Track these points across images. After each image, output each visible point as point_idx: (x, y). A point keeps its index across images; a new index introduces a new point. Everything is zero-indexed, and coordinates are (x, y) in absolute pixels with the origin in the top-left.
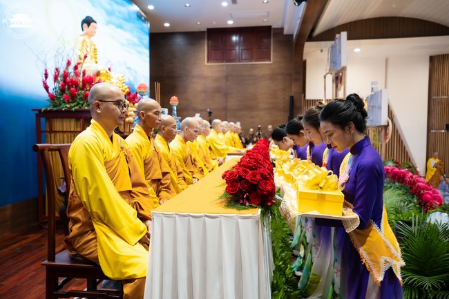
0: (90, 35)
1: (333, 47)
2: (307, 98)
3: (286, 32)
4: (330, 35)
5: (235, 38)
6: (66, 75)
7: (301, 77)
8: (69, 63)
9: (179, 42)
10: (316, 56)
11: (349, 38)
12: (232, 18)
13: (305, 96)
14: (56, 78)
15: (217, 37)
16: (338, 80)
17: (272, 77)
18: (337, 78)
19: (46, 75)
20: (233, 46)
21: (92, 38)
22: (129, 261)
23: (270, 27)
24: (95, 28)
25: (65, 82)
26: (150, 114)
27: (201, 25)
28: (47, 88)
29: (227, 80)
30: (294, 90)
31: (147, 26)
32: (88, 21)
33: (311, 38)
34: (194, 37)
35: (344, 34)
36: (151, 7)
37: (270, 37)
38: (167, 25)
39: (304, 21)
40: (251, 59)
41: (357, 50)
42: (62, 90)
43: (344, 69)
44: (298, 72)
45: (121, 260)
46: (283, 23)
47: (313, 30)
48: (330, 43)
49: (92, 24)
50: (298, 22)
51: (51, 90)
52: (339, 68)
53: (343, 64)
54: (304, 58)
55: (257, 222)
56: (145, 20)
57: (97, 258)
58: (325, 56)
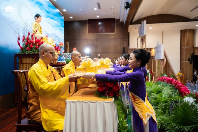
0: (38, 22)
1: (140, 27)
2: (130, 48)
3: (121, 21)
4: (139, 22)
5: (100, 23)
6: (28, 39)
7: (128, 40)
8: (29, 34)
9: (77, 25)
10: (133, 30)
11: (147, 23)
12: (98, 15)
14: (23, 40)
15: (93, 23)
16: (143, 40)
18: (142, 40)
19: (19, 39)
20: (99, 26)
21: (39, 23)
22: (55, 123)
23: (114, 19)
24: (41, 19)
25: (27, 41)
27: (86, 18)
28: (19, 44)
29: (97, 41)
30: (125, 44)
31: (63, 18)
32: (37, 16)
33: (132, 23)
34: (82, 23)
35: (145, 22)
36: (64, 10)
37: (114, 23)
38: (71, 18)
39: (129, 16)
40: (106, 32)
41: (150, 28)
42: (26, 46)
43: (145, 36)
44: (126, 36)
45: (52, 122)
46: (120, 17)
47: (132, 20)
48: (139, 25)
49: (39, 17)
50: (126, 17)
51: (21, 45)
52: (143, 36)
53: (145, 34)
54: (129, 31)
55: (112, 104)
56: (62, 16)
57: (41, 122)
58: (137, 30)
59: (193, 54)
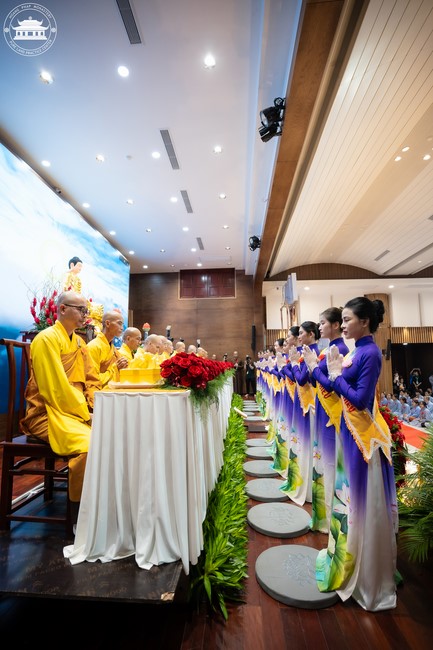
0: (76, 272)
1: (286, 285)
2: (268, 328)
3: (247, 273)
4: (283, 276)
5: (204, 278)
6: (51, 303)
7: (262, 310)
8: (55, 294)
9: (156, 281)
10: (272, 291)
11: (298, 279)
12: (201, 261)
13: (266, 327)
14: (42, 305)
15: (189, 277)
16: (292, 312)
17: (237, 310)
18: (291, 311)
19: (35, 303)
20: (203, 284)
21: (78, 275)
22: (75, 439)
23: (234, 269)
24: (80, 266)
25: (50, 308)
26: (114, 323)
27: (175, 266)
28: (34, 313)
29: (197, 313)
30: (256, 320)
31: (128, 268)
32: (75, 261)
33: (268, 278)
34: (168, 277)
35: (294, 275)
36: (132, 253)
37: (233, 277)
38: (145, 267)
39: (261, 263)
40: (218, 295)
41: (307, 288)
42: (47, 316)
43: (296, 303)
44: (259, 306)
45: (68, 437)
46: (244, 266)
47: (269, 272)
48: (284, 282)
49: (79, 263)
50: (256, 264)
51: (37, 315)
52: (292, 302)
53: (295, 299)
54: (263, 295)
56: (127, 263)
57: (47, 437)
58: (280, 293)
59: (389, 341)
